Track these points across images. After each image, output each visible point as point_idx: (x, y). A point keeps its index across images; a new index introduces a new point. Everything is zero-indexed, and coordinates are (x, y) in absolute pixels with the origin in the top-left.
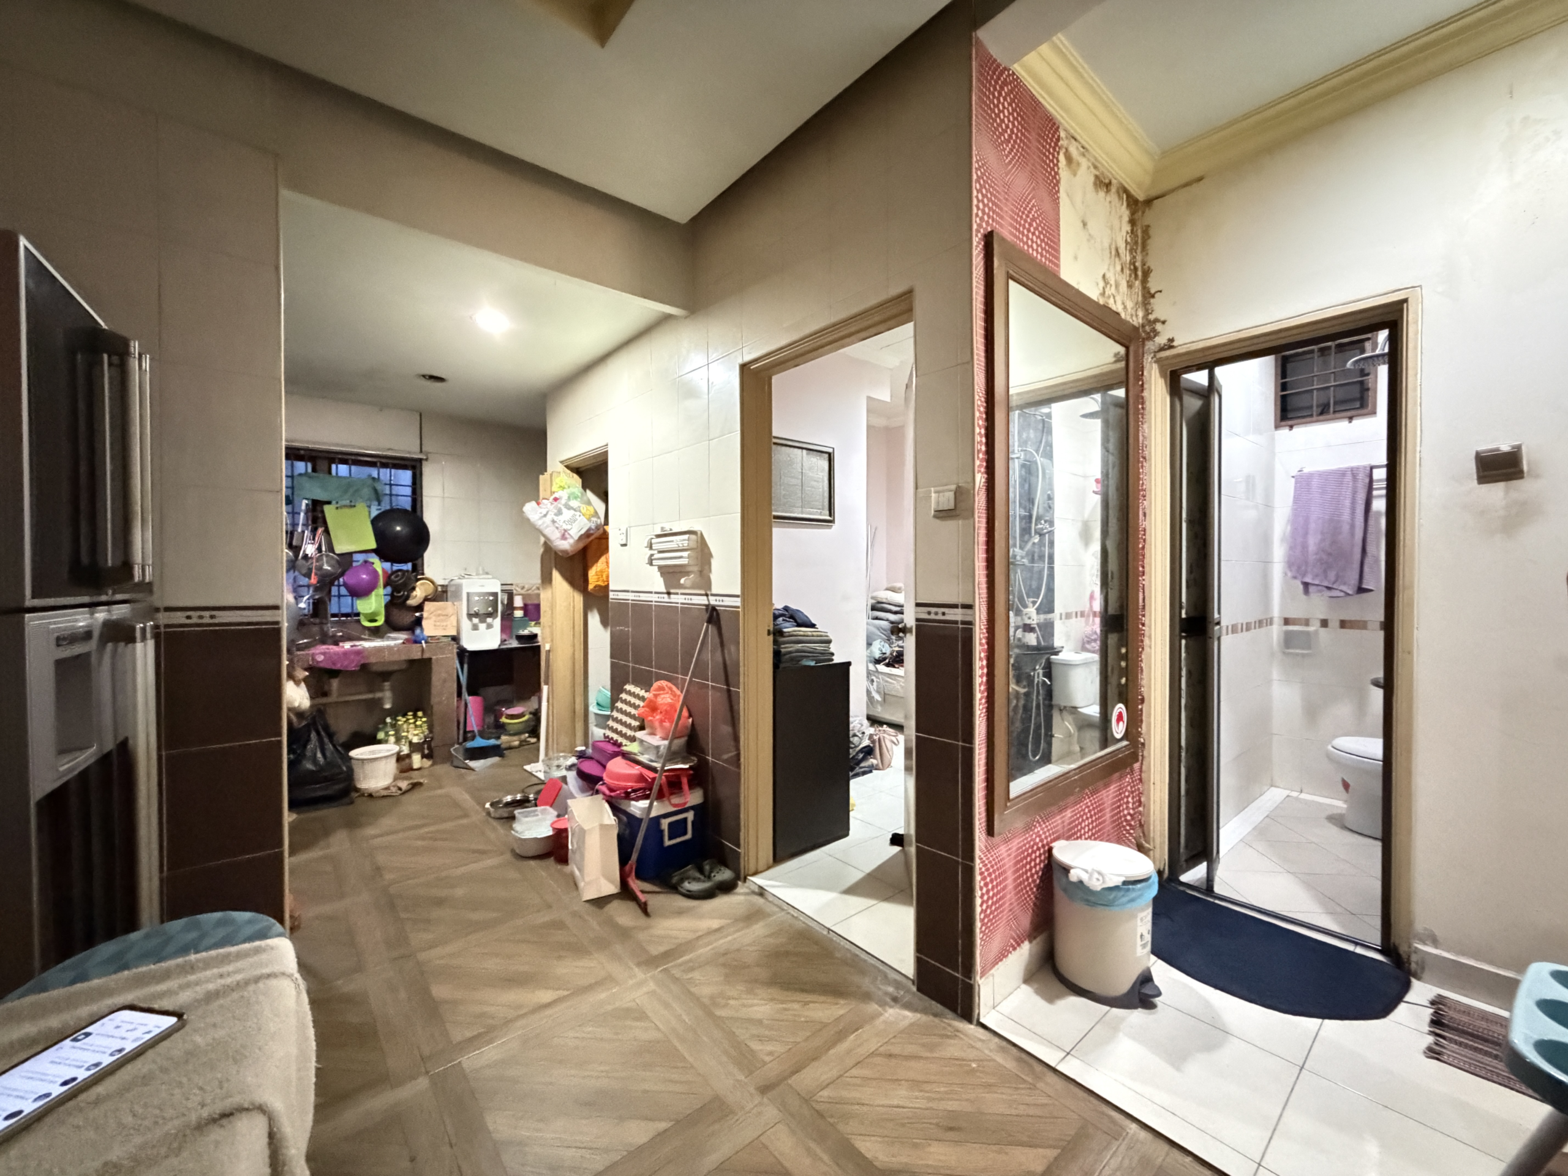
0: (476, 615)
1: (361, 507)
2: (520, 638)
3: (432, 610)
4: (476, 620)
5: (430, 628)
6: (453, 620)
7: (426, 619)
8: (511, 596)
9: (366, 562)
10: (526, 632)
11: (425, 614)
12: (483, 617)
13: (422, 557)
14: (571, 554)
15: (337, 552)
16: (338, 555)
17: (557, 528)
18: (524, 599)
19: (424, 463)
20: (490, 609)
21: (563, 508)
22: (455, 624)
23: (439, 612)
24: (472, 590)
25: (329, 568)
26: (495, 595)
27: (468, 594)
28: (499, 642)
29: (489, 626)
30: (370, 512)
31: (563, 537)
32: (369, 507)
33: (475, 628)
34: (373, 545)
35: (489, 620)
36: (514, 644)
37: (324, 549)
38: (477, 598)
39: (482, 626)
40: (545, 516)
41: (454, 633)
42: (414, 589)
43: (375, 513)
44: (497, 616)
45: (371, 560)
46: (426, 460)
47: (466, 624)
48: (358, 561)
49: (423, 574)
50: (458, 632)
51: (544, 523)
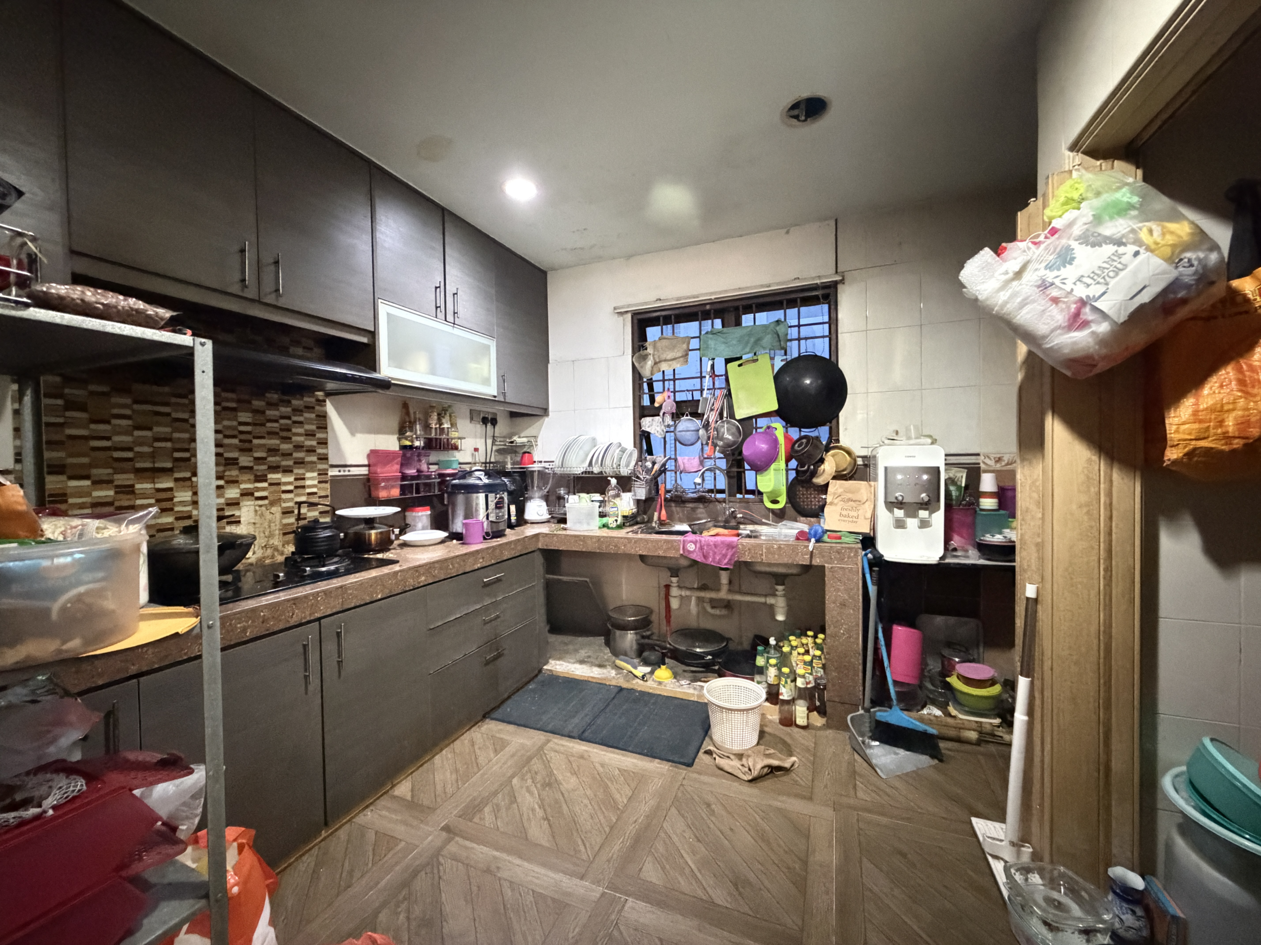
0: (900, 504)
1: (764, 359)
2: (985, 549)
3: (840, 491)
4: (899, 513)
5: (832, 519)
6: (867, 510)
7: (831, 504)
8: (974, 473)
9: (769, 427)
10: (997, 539)
11: (829, 498)
12: (911, 508)
13: (837, 416)
14: (1102, 367)
15: (738, 417)
16: (740, 421)
17: (1055, 300)
18: (997, 479)
19: (840, 287)
20: (923, 495)
21: (1074, 244)
22: (869, 515)
23: (850, 496)
24: (892, 463)
25: (730, 437)
26: (937, 470)
27: (886, 468)
28: (941, 552)
29: (924, 524)
30: (773, 366)
31: (1076, 321)
32: (772, 359)
33: (900, 524)
34: (775, 406)
35: (923, 514)
36: (973, 558)
37: (725, 415)
38: (899, 477)
39: (912, 523)
40: (1018, 275)
41: (866, 529)
42: (822, 461)
43: (779, 364)
44: (938, 509)
45: (773, 425)
46: (842, 281)
47: (885, 518)
48: (761, 428)
49: (838, 441)
50: (874, 529)
51: (1014, 295)
